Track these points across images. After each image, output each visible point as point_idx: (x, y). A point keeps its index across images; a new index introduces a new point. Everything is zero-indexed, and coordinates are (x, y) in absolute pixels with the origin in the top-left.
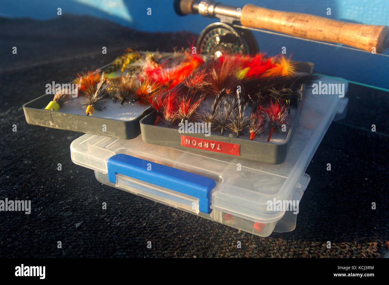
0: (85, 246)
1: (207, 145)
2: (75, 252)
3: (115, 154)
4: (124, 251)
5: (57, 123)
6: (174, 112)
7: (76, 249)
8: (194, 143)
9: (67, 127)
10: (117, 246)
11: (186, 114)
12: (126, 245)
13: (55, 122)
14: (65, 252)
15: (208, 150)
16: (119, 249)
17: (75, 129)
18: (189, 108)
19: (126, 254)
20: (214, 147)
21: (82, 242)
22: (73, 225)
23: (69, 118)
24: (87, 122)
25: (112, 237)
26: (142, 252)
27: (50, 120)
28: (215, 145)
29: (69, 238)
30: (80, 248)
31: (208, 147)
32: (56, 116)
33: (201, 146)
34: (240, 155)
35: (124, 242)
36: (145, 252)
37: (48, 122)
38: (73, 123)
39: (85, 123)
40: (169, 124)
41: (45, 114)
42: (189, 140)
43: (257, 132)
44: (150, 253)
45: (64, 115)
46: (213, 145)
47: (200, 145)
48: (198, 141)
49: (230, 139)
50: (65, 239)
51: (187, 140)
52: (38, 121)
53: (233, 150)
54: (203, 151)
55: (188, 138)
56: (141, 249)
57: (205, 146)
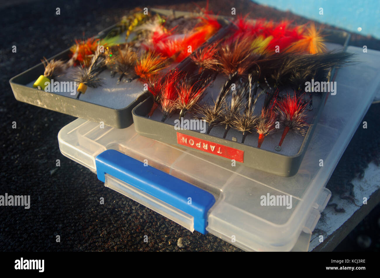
0: (59, 192)
1: (206, 147)
2: (50, 197)
3: (106, 150)
4: (95, 196)
5: (45, 103)
6: (173, 101)
7: (50, 195)
8: (192, 142)
9: (56, 108)
10: (89, 191)
11: (186, 105)
12: (97, 190)
13: (43, 101)
14: (40, 197)
15: (207, 152)
16: (91, 194)
17: (63, 111)
18: (190, 98)
19: (97, 199)
20: (214, 150)
21: (56, 188)
22: (48, 172)
23: (56, 99)
24: (75, 105)
25: (85, 183)
26: (112, 197)
27: (38, 99)
28: (215, 148)
29: (44, 184)
30: (54, 194)
31: (207, 149)
32: (43, 96)
33: (200, 147)
34: (243, 162)
35: (95, 188)
36: (115, 197)
37: (36, 101)
38: (61, 105)
39: (74, 107)
40: (167, 114)
41: (32, 92)
42: (186, 139)
43: (266, 135)
44: (119, 198)
45: (51, 96)
46: (213, 148)
47: (199, 145)
48: (196, 141)
49: (232, 143)
50: (41, 185)
51: (183, 138)
52: (26, 99)
53: (236, 155)
54: (202, 152)
55: (186, 136)
56: (111, 194)
57: (204, 147)
